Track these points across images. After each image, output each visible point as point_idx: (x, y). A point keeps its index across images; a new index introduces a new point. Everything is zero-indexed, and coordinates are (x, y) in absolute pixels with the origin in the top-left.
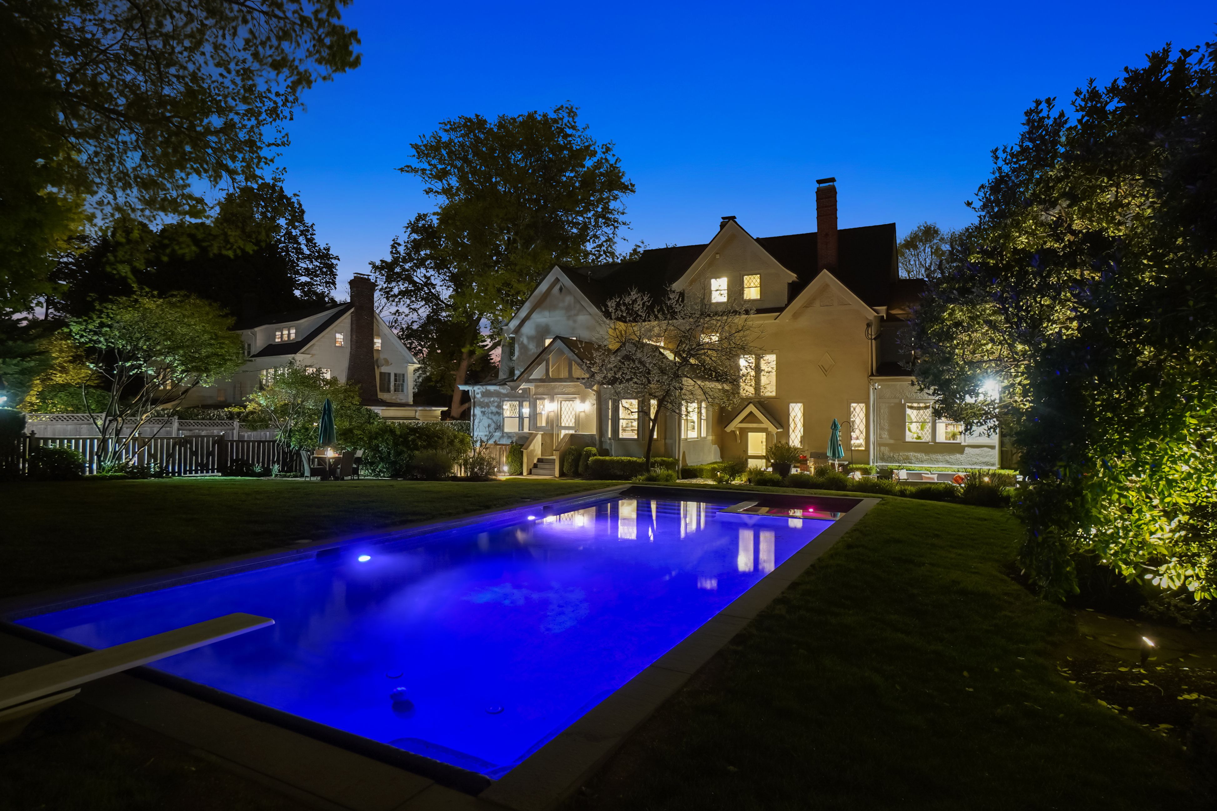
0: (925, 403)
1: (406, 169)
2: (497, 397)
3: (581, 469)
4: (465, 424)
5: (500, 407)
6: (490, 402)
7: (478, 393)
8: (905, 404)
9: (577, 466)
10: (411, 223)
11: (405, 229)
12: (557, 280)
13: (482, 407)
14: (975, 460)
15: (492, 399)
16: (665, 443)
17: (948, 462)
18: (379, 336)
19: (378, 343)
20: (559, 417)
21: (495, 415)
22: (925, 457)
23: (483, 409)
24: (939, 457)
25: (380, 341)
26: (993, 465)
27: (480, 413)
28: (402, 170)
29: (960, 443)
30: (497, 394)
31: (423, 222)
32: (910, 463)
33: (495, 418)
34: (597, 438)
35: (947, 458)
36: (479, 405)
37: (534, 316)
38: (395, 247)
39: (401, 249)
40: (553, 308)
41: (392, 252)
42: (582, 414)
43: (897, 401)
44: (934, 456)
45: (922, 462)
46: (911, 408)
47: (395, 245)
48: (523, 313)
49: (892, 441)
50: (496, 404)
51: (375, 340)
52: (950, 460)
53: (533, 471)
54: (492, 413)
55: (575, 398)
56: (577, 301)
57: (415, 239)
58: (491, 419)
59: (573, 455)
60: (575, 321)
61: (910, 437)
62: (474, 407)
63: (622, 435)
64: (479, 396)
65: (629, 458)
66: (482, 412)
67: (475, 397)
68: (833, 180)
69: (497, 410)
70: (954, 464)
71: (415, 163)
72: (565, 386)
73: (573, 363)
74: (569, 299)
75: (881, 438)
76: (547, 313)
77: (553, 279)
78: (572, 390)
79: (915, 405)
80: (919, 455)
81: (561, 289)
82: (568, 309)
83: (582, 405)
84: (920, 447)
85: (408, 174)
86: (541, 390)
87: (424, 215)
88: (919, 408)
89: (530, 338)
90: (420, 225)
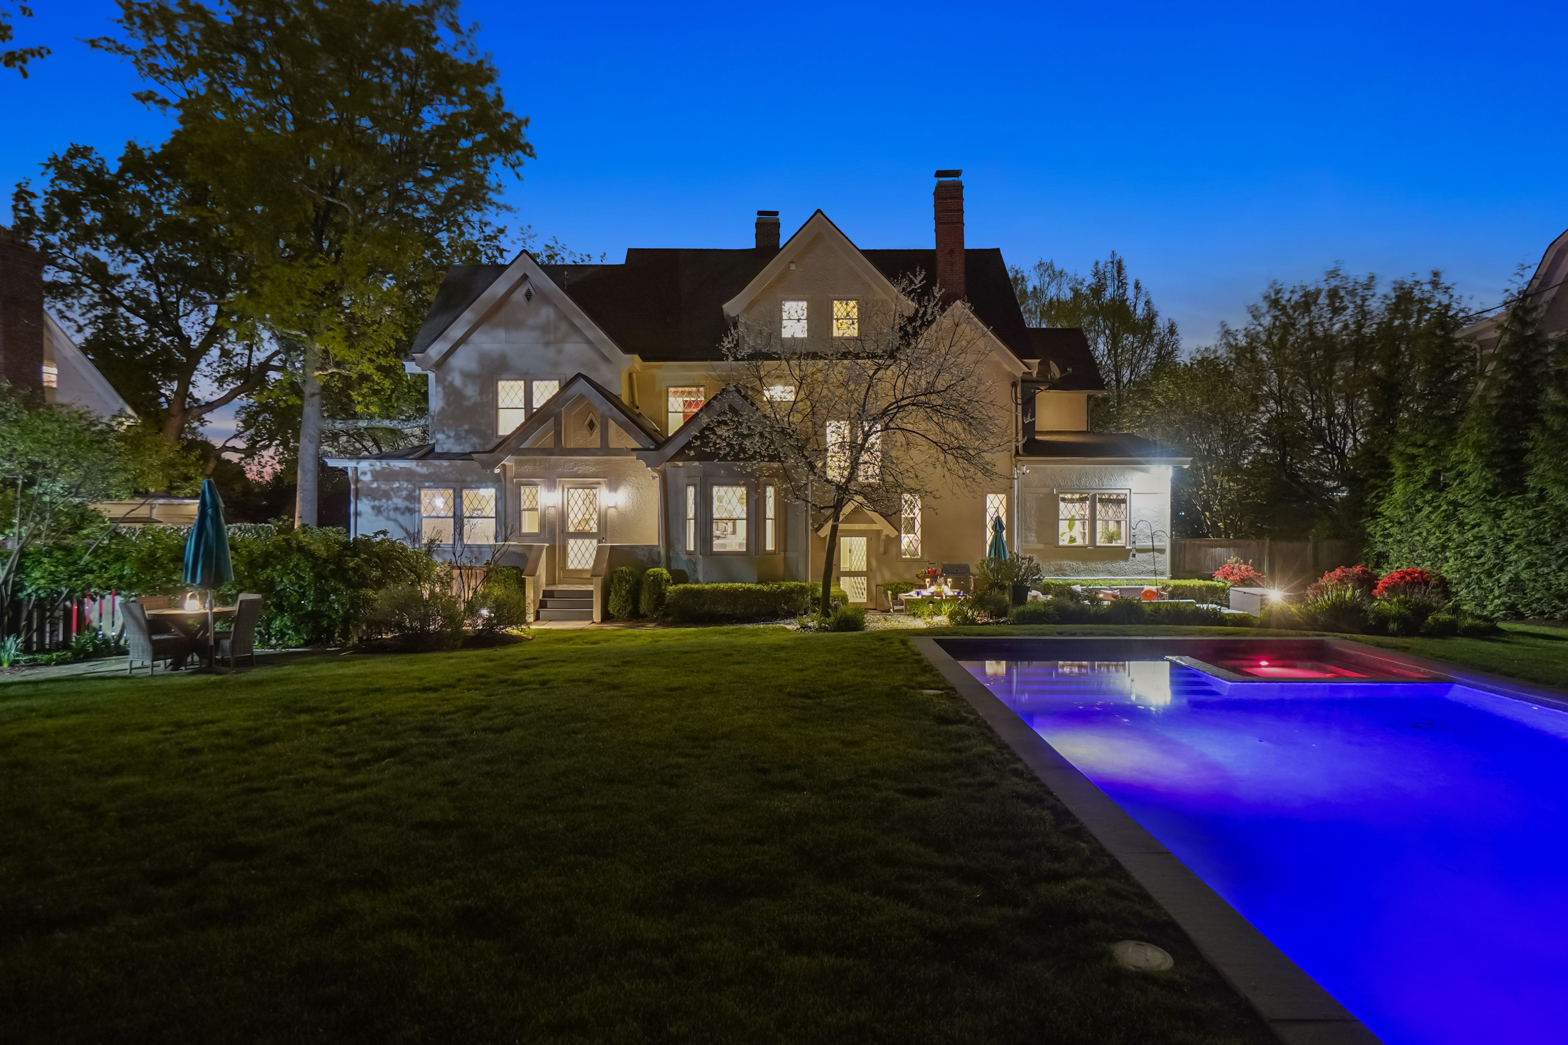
0: (1081, 494)
1: (104, 43)
2: (408, 481)
3: (643, 607)
4: (263, 528)
5: (414, 498)
6: (392, 489)
7: (364, 473)
8: (1057, 495)
9: (636, 602)
10: (55, 158)
11: (42, 169)
12: (525, 277)
13: (374, 499)
14: (1141, 568)
15: (397, 485)
16: (785, 558)
17: (1110, 573)
18: (52, 360)
19: (50, 374)
20: (563, 517)
21: (403, 513)
22: (1082, 567)
23: (377, 503)
24: (1100, 566)
25: (55, 371)
26: (1162, 574)
27: (369, 510)
28: (93, 44)
29: (1124, 547)
30: (409, 475)
31: (84, 162)
32: (1064, 575)
33: (404, 520)
34: (663, 552)
35: (1109, 566)
36: (366, 496)
37: (475, 337)
38: (24, 199)
39: (38, 205)
40: (513, 324)
41: (15, 208)
42: (612, 512)
43: (1047, 490)
44: (1092, 565)
45: (1079, 573)
46: (1064, 500)
47: (22, 195)
48: (456, 331)
49: (1041, 546)
50: (405, 493)
51: (45, 369)
52: (1112, 569)
53: (541, 614)
54: (396, 509)
55: (599, 483)
56: (563, 316)
57: (62, 190)
58: (395, 520)
59: (628, 582)
60: (560, 352)
61: (1064, 541)
62: (357, 498)
63: (718, 545)
64: (367, 478)
65: (730, 584)
66: (373, 508)
67: (357, 481)
68: (957, 173)
69: (408, 504)
70: (1117, 575)
71: (121, 35)
72: (577, 463)
73: (611, 422)
74: (546, 313)
75: (1027, 542)
76: (501, 334)
77: (518, 275)
78: (593, 469)
79: (1069, 496)
80: (1074, 564)
81: (528, 296)
82: (545, 329)
83: (613, 494)
84: (1075, 553)
85: (107, 53)
86: (527, 469)
87: (86, 148)
88: (1072, 501)
89: (467, 376)
90: (75, 167)
